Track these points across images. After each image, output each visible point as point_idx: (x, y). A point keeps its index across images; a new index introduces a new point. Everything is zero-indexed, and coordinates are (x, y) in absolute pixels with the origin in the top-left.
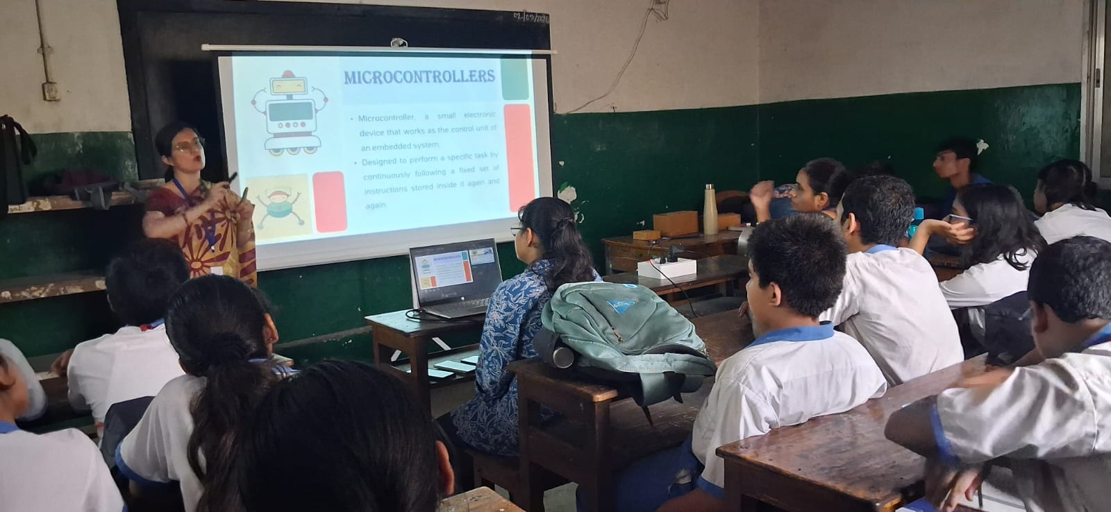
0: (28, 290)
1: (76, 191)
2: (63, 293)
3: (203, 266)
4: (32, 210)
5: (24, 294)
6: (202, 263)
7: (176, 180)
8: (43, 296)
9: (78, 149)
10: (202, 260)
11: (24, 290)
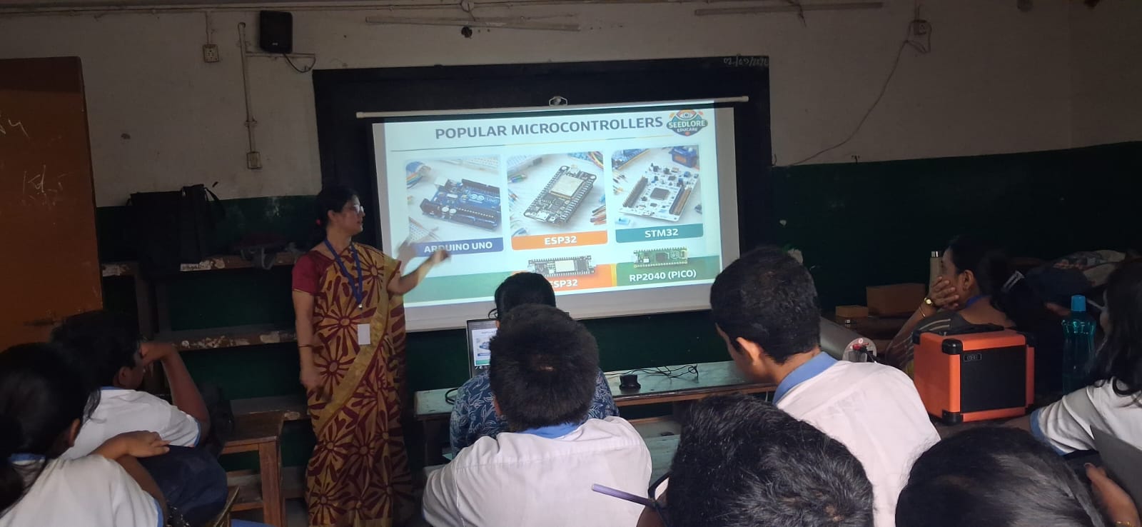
0: (204, 340)
1: (242, 251)
2: (232, 344)
3: (351, 322)
4: (209, 268)
5: (200, 344)
6: (351, 320)
7: (329, 243)
8: (215, 347)
9: (275, 212)
10: (351, 317)
11: (200, 341)
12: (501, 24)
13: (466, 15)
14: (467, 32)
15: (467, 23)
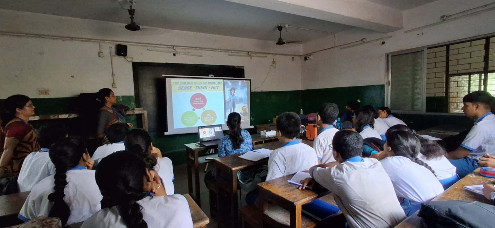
12: (183, 54)
13: (174, 50)
14: (174, 55)
15: (174, 53)
